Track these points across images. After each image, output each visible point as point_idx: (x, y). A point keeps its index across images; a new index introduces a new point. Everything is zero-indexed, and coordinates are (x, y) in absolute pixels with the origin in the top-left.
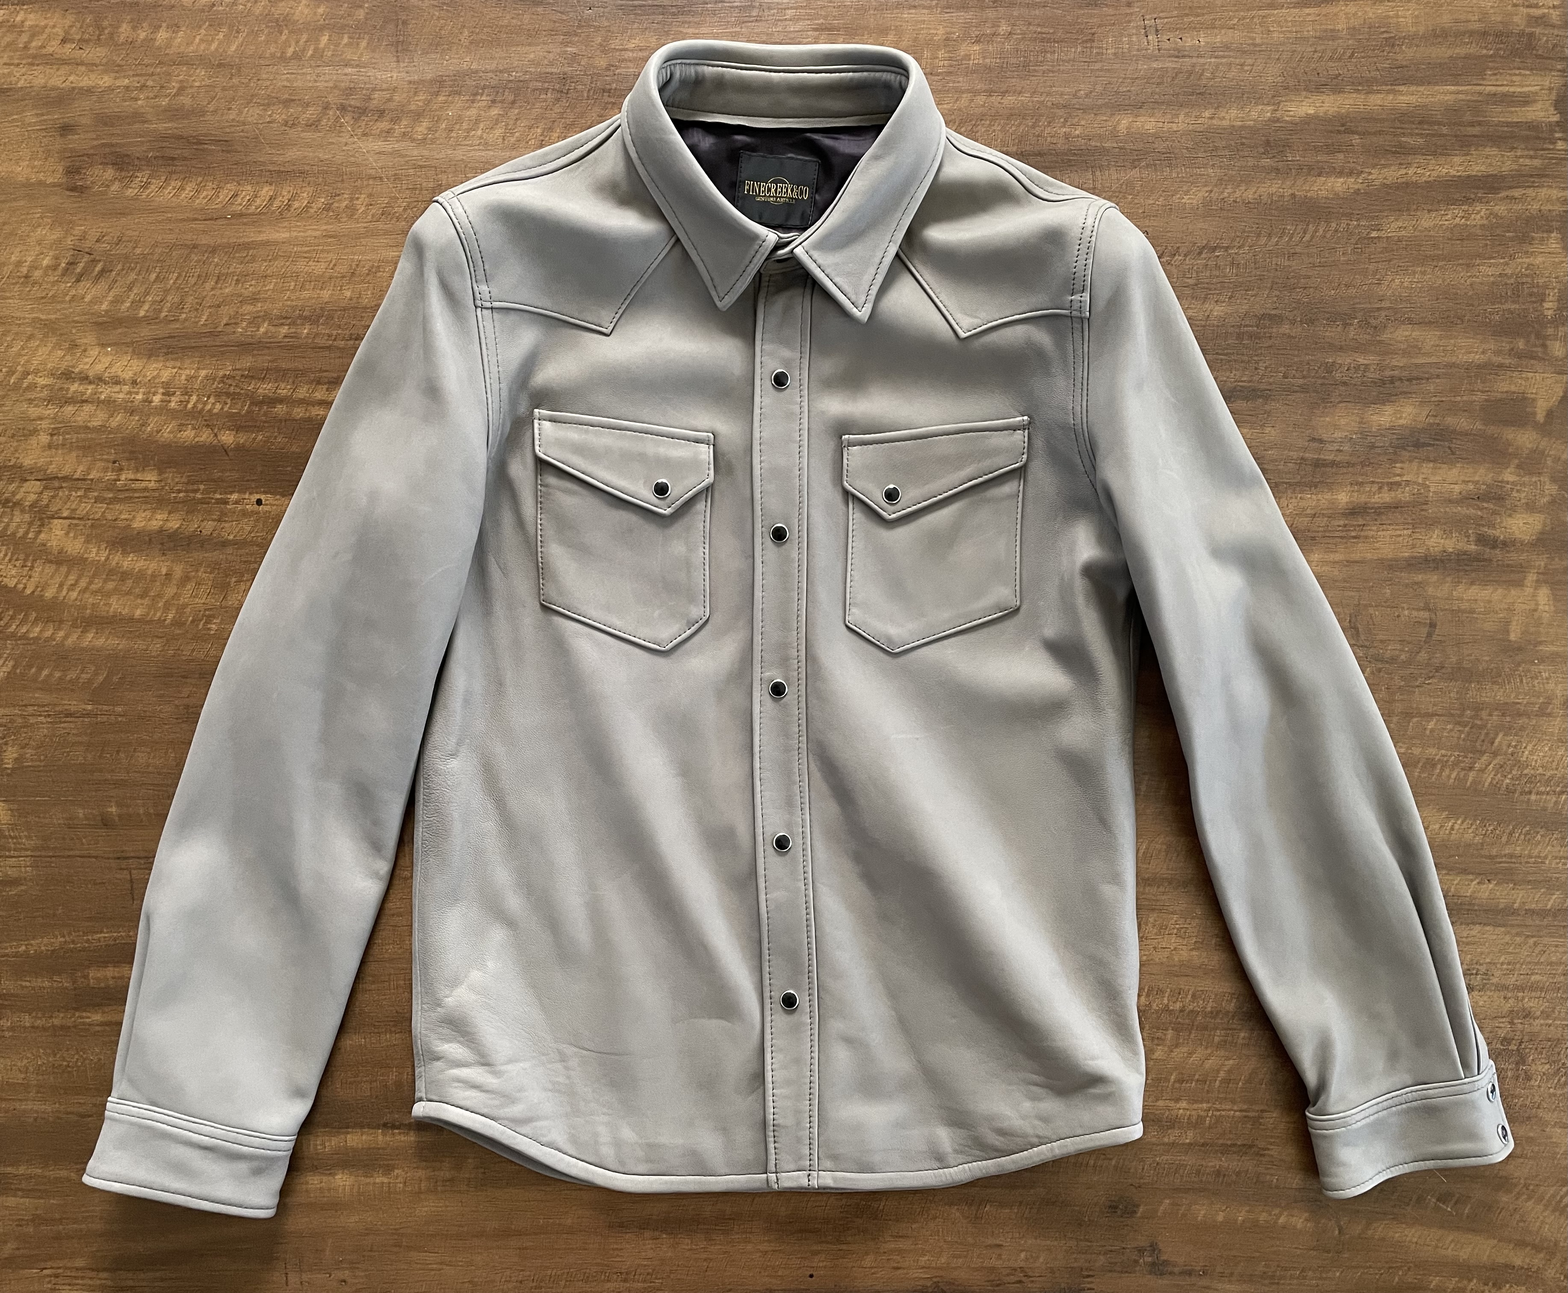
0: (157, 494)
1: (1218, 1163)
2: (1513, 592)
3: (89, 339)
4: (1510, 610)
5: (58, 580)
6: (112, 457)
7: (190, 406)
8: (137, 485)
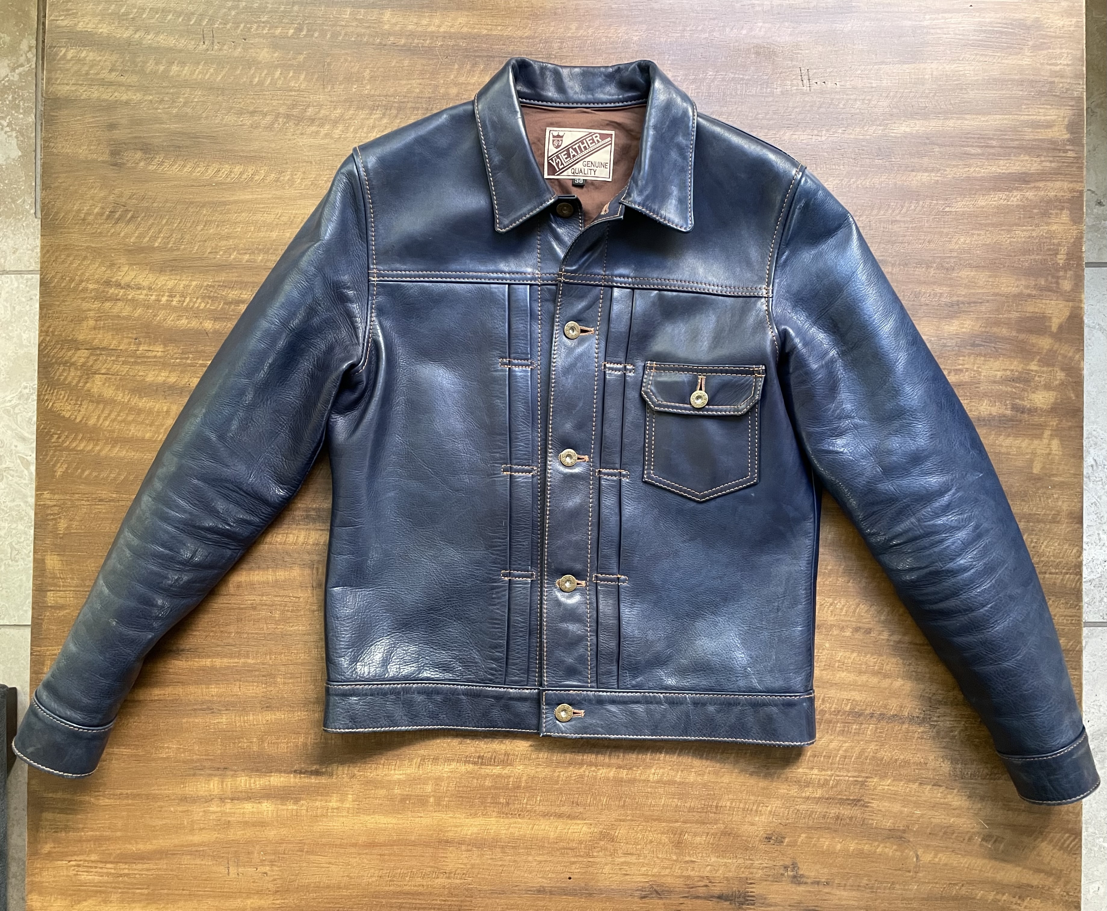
0: (162, 360)
1: (838, 811)
2: (1036, 442)
3: (123, 260)
4: (1034, 454)
5: (98, 413)
6: (134, 336)
7: (185, 304)
8: (150, 354)
